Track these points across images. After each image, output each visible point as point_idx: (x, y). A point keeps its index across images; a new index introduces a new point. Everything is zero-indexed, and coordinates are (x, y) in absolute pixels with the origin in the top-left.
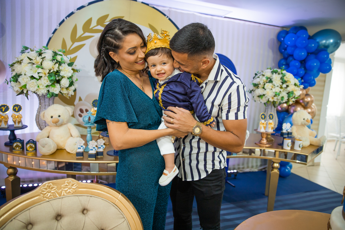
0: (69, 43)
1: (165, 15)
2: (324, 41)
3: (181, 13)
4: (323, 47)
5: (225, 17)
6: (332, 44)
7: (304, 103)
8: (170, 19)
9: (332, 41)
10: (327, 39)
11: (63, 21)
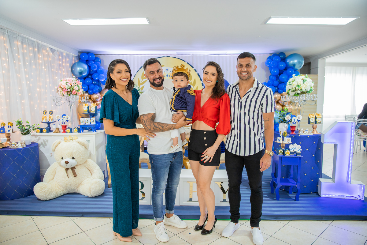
0: (141, 80)
1: (185, 61)
2: (292, 62)
3: (200, 56)
4: (292, 65)
5: (227, 54)
6: (296, 63)
7: (282, 103)
8: (187, 63)
9: (296, 61)
10: (293, 60)
11: (138, 71)
